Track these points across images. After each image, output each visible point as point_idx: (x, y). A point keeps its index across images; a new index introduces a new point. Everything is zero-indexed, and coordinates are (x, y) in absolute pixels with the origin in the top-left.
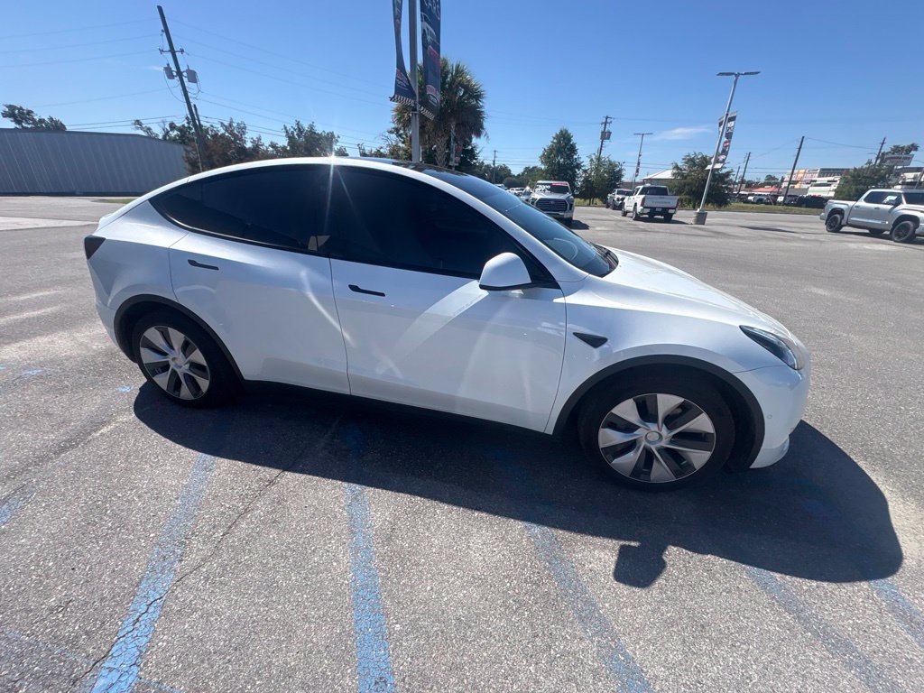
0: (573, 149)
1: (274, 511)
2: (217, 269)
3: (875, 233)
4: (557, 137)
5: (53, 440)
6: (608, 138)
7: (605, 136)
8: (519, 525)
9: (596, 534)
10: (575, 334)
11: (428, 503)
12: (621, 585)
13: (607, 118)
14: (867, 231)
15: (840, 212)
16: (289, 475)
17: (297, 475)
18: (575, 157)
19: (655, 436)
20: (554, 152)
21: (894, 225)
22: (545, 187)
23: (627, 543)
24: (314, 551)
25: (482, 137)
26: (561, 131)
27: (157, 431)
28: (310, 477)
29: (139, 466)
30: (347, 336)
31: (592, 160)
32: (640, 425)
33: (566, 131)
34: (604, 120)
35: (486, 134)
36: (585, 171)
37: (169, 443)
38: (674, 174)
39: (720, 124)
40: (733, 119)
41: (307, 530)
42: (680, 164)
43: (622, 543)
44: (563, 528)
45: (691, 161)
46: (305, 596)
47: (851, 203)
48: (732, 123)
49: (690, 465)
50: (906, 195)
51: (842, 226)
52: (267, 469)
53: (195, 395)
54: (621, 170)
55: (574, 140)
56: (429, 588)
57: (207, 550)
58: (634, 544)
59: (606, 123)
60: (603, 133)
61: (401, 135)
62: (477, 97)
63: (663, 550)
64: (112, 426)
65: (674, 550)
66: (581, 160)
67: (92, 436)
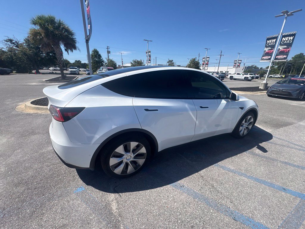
0: (100, 56)
1: (216, 182)
2: (158, 110)
6: (110, 53)
8: (245, 153)
9: (252, 148)
11: (230, 158)
12: (266, 153)
13: (108, 47)
18: (101, 58)
20: (94, 56)
22: (106, 69)
24: (238, 182)
25: (77, 50)
26: (94, 50)
28: (205, 169)
31: (107, 60)
32: (245, 124)
33: (96, 50)
35: (79, 49)
36: (106, 63)
38: (131, 65)
39: (147, 53)
42: (132, 62)
44: (249, 150)
45: (135, 62)
48: (150, 53)
53: (135, 169)
54: (115, 63)
55: (100, 53)
56: (259, 172)
57: (227, 200)
58: (257, 146)
59: (108, 48)
60: (108, 51)
61: (14, 43)
62: (72, 34)
63: (259, 145)
64: (114, 204)
65: (260, 144)
66: (104, 60)
67: (115, 213)
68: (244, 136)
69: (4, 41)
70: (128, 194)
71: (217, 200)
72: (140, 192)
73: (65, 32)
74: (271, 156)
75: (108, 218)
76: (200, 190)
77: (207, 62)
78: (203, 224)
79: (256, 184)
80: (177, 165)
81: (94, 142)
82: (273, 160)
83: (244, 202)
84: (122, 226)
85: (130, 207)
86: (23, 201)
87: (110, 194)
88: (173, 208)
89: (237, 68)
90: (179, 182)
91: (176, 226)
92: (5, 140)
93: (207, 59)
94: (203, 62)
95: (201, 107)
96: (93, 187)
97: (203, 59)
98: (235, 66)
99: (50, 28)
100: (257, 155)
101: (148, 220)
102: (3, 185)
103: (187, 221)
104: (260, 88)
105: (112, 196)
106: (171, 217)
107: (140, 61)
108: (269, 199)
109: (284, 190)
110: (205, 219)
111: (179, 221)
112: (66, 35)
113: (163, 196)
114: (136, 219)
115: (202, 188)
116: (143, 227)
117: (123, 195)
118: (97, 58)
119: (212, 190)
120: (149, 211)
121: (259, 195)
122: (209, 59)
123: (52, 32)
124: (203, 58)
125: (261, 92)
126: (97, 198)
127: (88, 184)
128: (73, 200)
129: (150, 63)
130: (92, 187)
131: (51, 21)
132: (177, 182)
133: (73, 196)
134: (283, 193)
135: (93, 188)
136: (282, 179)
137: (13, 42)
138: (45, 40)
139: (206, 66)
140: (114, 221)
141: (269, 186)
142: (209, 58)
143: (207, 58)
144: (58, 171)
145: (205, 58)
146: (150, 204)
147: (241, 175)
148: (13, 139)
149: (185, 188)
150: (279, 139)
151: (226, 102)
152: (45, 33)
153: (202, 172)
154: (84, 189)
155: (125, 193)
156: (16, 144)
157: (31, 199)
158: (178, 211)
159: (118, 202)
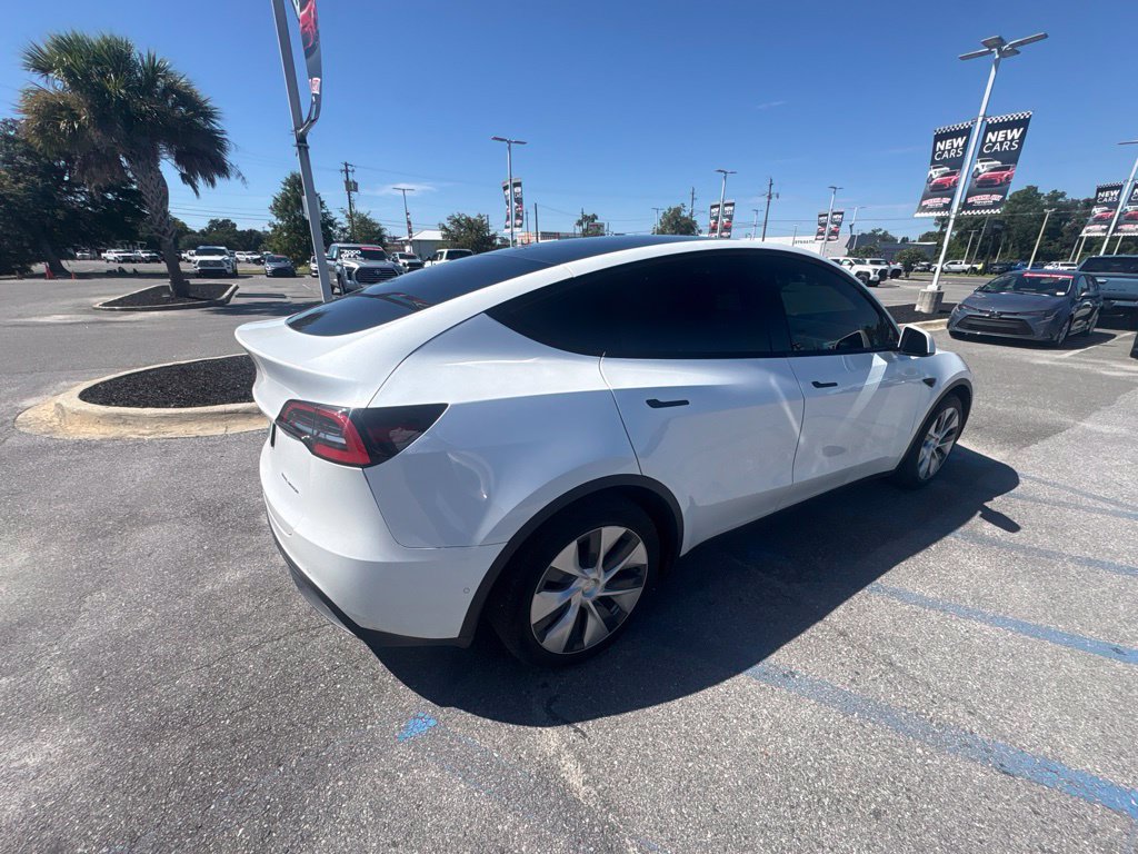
4: (288, 183)
6: (356, 190)
9: (967, 519)
12: (1018, 533)
13: (346, 165)
18: (324, 211)
19: (937, 441)
20: (291, 204)
22: (353, 253)
25: (232, 177)
26: (292, 176)
31: (347, 216)
34: (344, 168)
35: (240, 174)
36: (344, 230)
38: (444, 236)
39: (505, 188)
40: (518, 185)
42: (447, 225)
43: (978, 515)
44: (959, 526)
45: (457, 222)
48: (518, 189)
54: (380, 230)
58: (980, 513)
59: (347, 171)
60: (347, 182)
62: (208, 115)
63: (987, 508)
64: (569, 765)
65: (987, 504)
66: (333, 216)
67: (585, 798)
68: (928, 480)
70: (605, 721)
71: (924, 711)
72: (649, 710)
73: (176, 105)
74: (1037, 542)
75: (566, 820)
76: (853, 680)
77: (725, 220)
78: (909, 798)
79: (1025, 641)
80: (741, 600)
81: (485, 539)
82: (1048, 554)
83: (1009, 708)
84: (633, 845)
85: (632, 772)
86: (205, 797)
87: (541, 732)
88: (787, 754)
89: (829, 240)
90: (773, 658)
91: (820, 819)
92: (20, 558)
93: (726, 209)
94: (712, 222)
95: (817, 384)
96: (468, 711)
97: (713, 210)
98: (821, 233)
99: (114, 85)
100: (993, 542)
101: (715, 810)
102: (89, 744)
103: (853, 795)
104: (917, 309)
105: (550, 739)
106: (792, 789)
107: (475, 220)
108: (1084, 690)
109: (1117, 655)
110: (907, 780)
111: (826, 801)
112: (184, 119)
113: (737, 718)
114: (673, 811)
115: (857, 673)
116: (709, 836)
117: (589, 726)
119: (895, 678)
120: (707, 778)
121: (1049, 680)
122: (731, 208)
123: (123, 104)
124: (713, 207)
125: (927, 325)
126: (498, 749)
127: (442, 701)
128: (407, 770)
129: (521, 226)
130: (462, 712)
131: (116, 57)
132: (765, 661)
133: (402, 753)
134: (1119, 665)
135: (469, 715)
136: (1098, 616)
138: (95, 135)
139: (724, 234)
140: (596, 829)
141: (1067, 645)
142: (732, 204)
143: (726, 205)
144: (302, 662)
145: (718, 206)
146: (702, 753)
147: (968, 617)
148: (54, 548)
149: (800, 680)
150: (1039, 481)
151: (886, 363)
152: (91, 107)
153: (838, 616)
154: (432, 723)
155: (597, 721)
156: (78, 569)
157: (236, 783)
158: (809, 763)
159: (580, 758)
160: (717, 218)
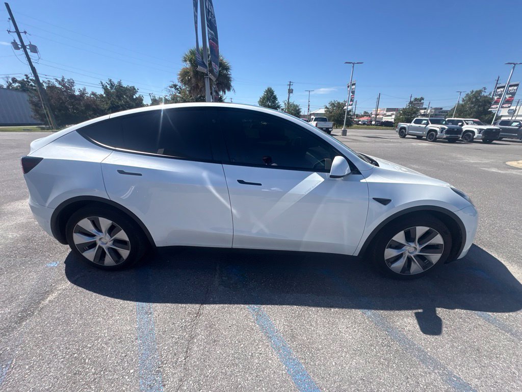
0: (275, 98)
1: (210, 334)
2: (141, 175)
3: (419, 138)
4: (266, 92)
5: (10, 313)
6: (292, 92)
7: (290, 91)
8: (359, 312)
9: (400, 309)
10: (374, 199)
11: (303, 308)
12: (428, 336)
13: (290, 82)
14: (416, 137)
15: (404, 128)
16: (208, 308)
17: (212, 305)
18: (276, 102)
19: (412, 249)
20: (266, 99)
21: (428, 134)
23: (417, 311)
24: (252, 356)
25: (231, 91)
26: (268, 89)
27: (95, 292)
28: (222, 305)
29: (94, 320)
30: (234, 211)
31: (285, 104)
32: (405, 244)
33: (271, 89)
34: (289, 83)
35: (234, 89)
37: (109, 299)
38: (325, 111)
39: (348, 87)
40: (354, 84)
41: (239, 342)
42: (328, 106)
43: (414, 311)
44: (382, 309)
45: (333, 105)
46: (264, 389)
47: (408, 124)
48: (354, 87)
49: (430, 263)
50: (430, 120)
51: (406, 135)
52: (191, 305)
53: (116, 262)
54: (299, 109)
55: (275, 93)
56: (334, 363)
57: (179, 373)
58: (420, 311)
59: (290, 85)
60: (289, 90)
61: (177, 89)
62: (227, 69)
63: (435, 311)
64: (56, 294)
65: (440, 310)
66: (280, 104)
67: (42, 304)
68: (404, 276)
69: (169, 88)
71: (165, 362)
75: (30, 305)
76: (165, 331)
77: (507, 97)
79: (284, 381)
82: (426, 360)
87: (67, 282)
88: (97, 334)
93: (511, 88)
95: (241, 182)
96: (66, 267)
105: (65, 285)
107: (342, 103)
115: (172, 330)
117: (76, 288)
118: (270, 102)
120: (68, 322)
124: (498, 88)
128: (35, 272)
132: (151, 304)
133: (41, 268)
137: (178, 87)
139: (505, 106)
140: (29, 312)
142: (516, 85)
143: (511, 86)
145: (504, 87)
147: (277, 349)
149: (148, 317)
154: (56, 265)
155: (79, 288)
159: (60, 294)
160: (500, 95)
